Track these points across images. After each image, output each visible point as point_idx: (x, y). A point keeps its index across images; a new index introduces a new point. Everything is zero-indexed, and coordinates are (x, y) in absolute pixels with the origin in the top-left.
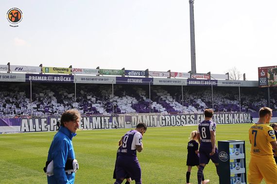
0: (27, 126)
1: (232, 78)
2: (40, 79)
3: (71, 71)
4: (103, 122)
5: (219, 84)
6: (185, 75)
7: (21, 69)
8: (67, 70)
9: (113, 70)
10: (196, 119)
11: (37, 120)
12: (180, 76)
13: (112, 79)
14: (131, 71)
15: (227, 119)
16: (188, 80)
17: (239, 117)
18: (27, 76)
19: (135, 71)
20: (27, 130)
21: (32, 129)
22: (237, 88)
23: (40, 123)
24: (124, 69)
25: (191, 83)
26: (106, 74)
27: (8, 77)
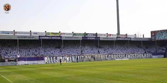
0: (47, 60)
1: (137, 36)
2: (45, 38)
3: (60, 34)
5: (132, 40)
6: (115, 35)
7: (36, 34)
8: (58, 34)
9: (80, 34)
10: (125, 56)
11: (51, 58)
12: (113, 36)
13: (80, 38)
14: (89, 34)
15: (141, 56)
16: (117, 38)
18: (40, 36)
20: (47, 62)
21: (49, 62)
22: (141, 41)
23: (53, 59)
24: (85, 33)
25: (118, 39)
26: (76, 35)
27: (30, 37)
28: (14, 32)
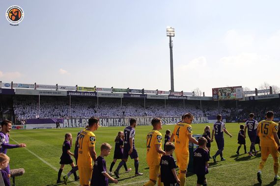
0: (67, 123)
1: (196, 95)
2: (75, 94)
3: (95, 89)
4: (115, 122)
5: (188, 99)
6: (167, 92)
7: (64, 88)
8: (93, 89)
9: (121, 89)
10: (173, 120)
11: (73, 120)
12: (164, 93)
13: (121, 95)
14: (133, 90)
16: (169, 96)
17: (200, 119)
18: (68, 92)
19: (135, 90)
20: (68, 126)
21: (70, 126)
22: (199, 101)
23: (75, 122)
24: (128, 88)
25: (171, 97)
26: (117, 91)
27: (56, 93)
28: (36, 86)
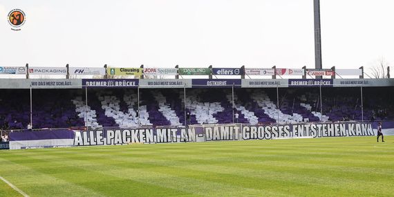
0: (81, 139)
3: (143, 72)
4: (169, 135)
6: (296, 71)
7: (81, 71)
8: (138, 71)
9: (196, 69)
10: (291, 130)
11: (92, 133)
12: (288, 74)
15: (337, 130)
16: (290, 80)
17: (355, 128)
19: (225, 69)
20: (81, 144)
21: (86, 143)
23: (95, 136)
24: (211, 67)
25: (293, 84)
26: (186, 74)
28: (28, 70)
